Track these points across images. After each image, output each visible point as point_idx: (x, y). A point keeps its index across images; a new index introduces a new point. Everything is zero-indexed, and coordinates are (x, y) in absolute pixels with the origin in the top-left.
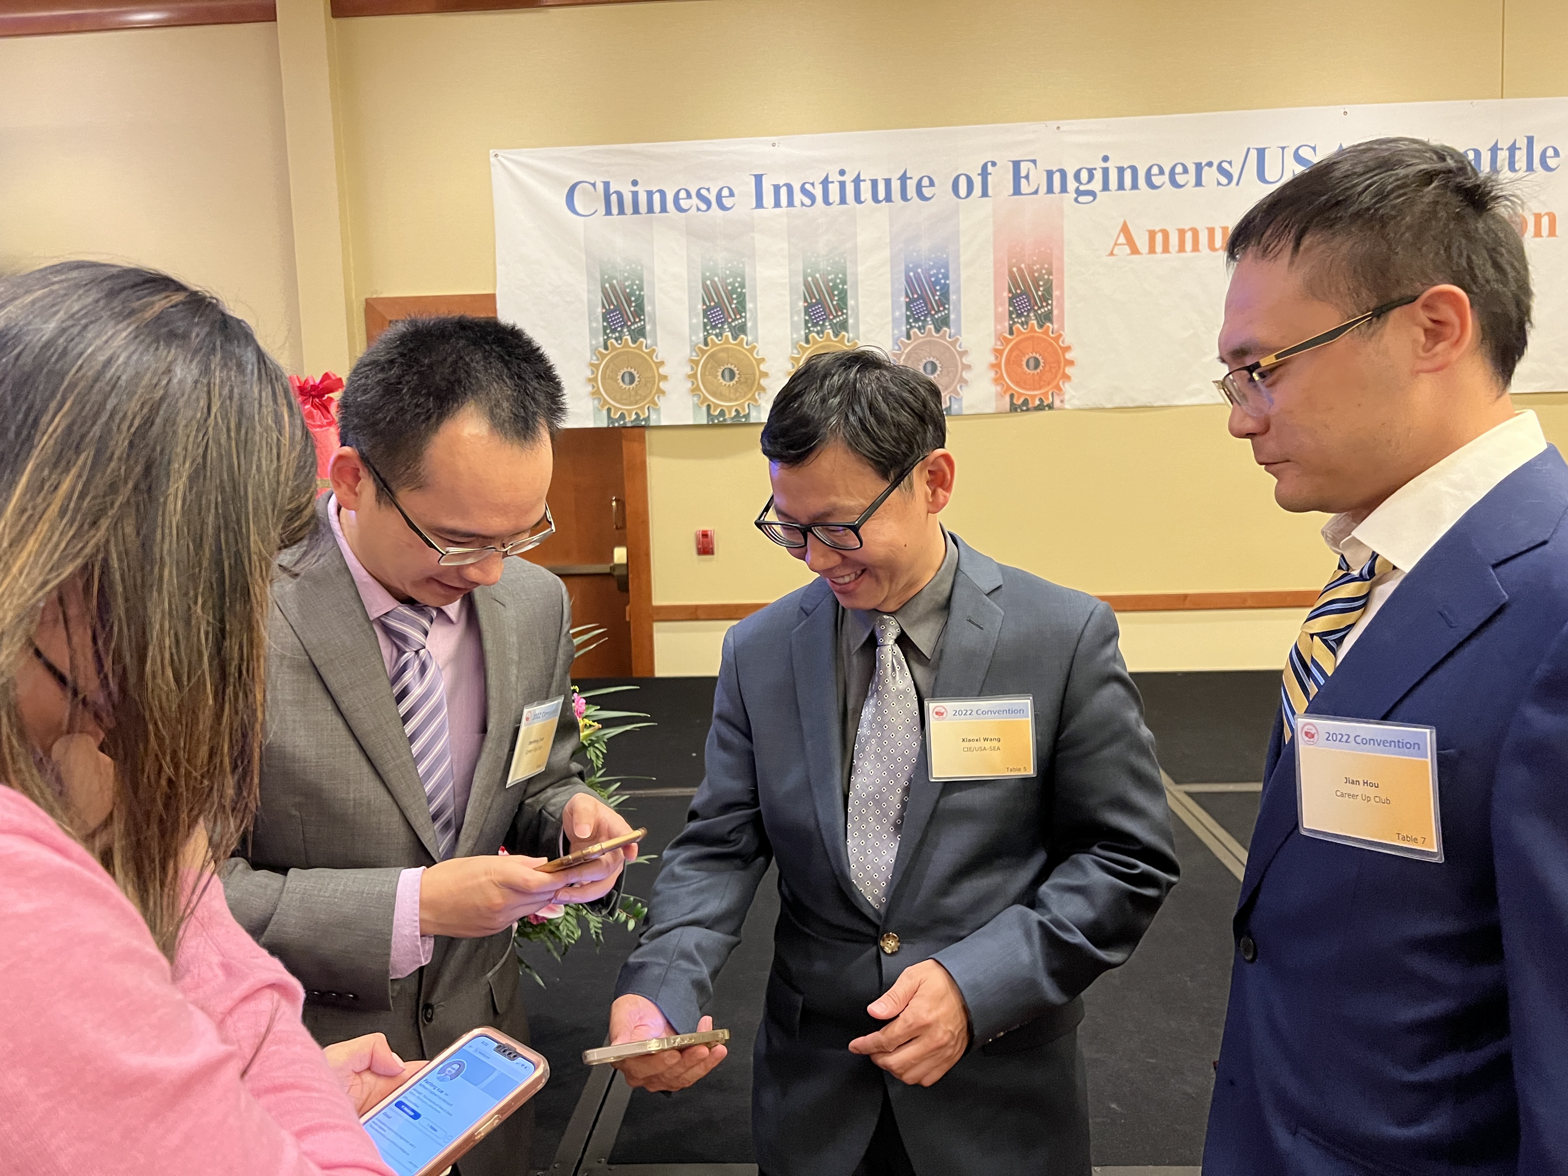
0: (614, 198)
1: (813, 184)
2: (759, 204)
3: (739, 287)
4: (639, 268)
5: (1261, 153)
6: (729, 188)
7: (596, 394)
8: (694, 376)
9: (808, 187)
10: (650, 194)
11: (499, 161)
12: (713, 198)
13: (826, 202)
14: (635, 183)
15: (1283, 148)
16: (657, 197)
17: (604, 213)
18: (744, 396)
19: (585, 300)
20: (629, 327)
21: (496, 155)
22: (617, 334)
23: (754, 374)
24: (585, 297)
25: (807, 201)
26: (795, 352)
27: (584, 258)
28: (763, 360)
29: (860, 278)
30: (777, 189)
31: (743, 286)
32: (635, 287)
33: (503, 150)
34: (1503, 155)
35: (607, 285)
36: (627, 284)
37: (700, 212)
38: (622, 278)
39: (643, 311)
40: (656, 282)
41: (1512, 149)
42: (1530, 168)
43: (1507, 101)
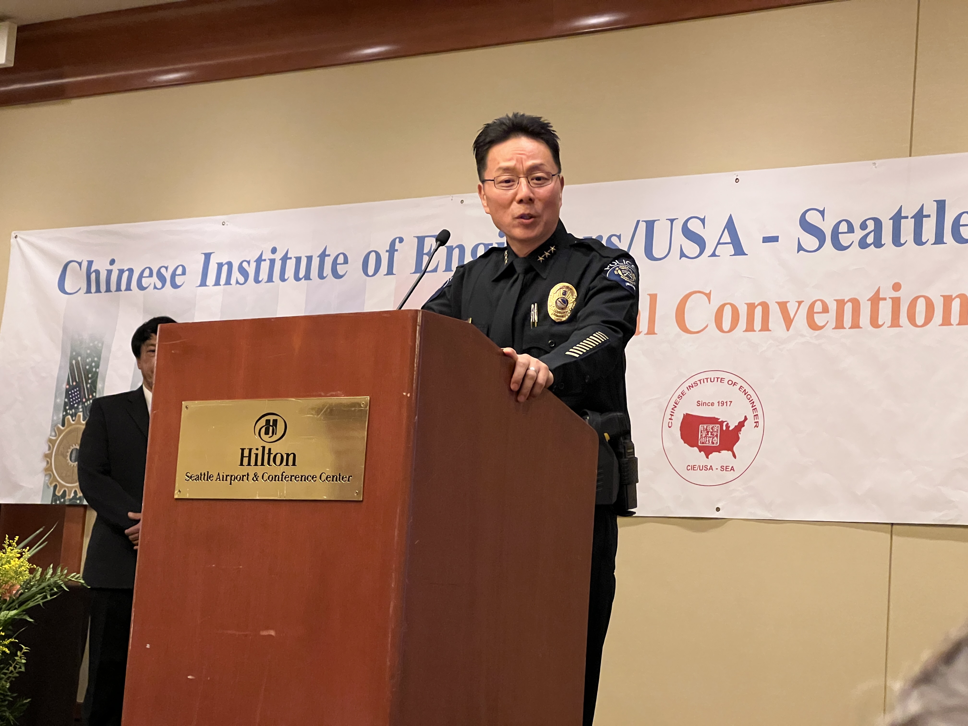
0: (93, 276)
1: (249, 262)
2: (203, 283)
4: (100, 345)
5: (650, 225)
6: (183, 266)
7: (48, 470)
9: (245, 265)
10: (121, 272)
11: (17, 241)
12: (168, 276)
13: (257, 280)
14: (112, 262)
15: (672, 221)
16: (126, 275)
17: (85, 291)
19: (56, 376)
20: (84, 403)
21: (16, 237)
22: (73, 410)
24: (55, 373)
25: (241, 279)
27: (61, 333)
30: (220, 267)
32: (93, 364)
33: (22, 232)
34: (907, 226)
35: (74, 362)
36: (88, 360)
37: (156, 290)
38: (85, 355)
39: (95, 388)
40: (110, 358)
41: (919, 217)
42: (939, 239)
43: (915, 160)
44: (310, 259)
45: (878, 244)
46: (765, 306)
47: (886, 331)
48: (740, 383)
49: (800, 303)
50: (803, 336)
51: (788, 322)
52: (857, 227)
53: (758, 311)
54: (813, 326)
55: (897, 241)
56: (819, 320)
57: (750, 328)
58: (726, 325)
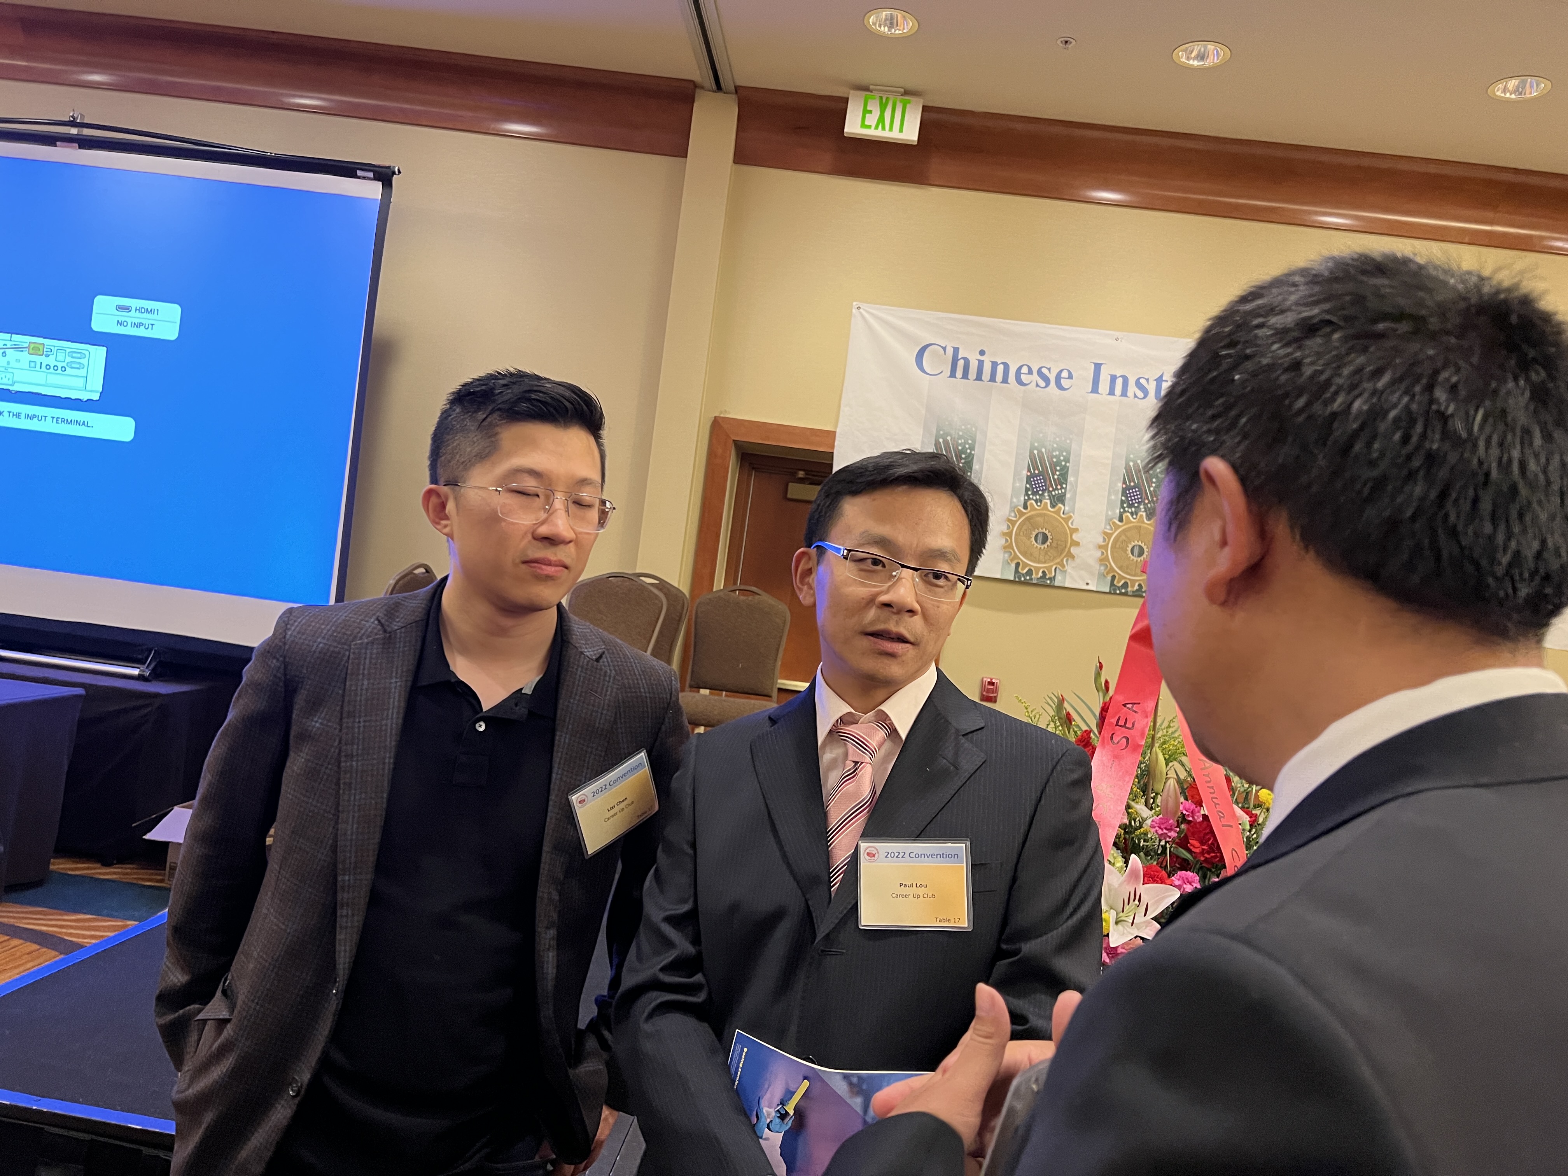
0: (961, 363)
1: (1147, 380)
2: (1095, 389)
3: (1064, 460)
4: (974, 429)
6: (1069, 371)
8: (1009, 534)
9: (1142, 381)
10: (995, 365)
11: (861, 313)
12: (1052, 377)
14: (982, 353)
16: (1000, 368)
17: (949, 375)
18: (1053, 560)
21: (859, 308)
23: (1066, 542)
25: (1140, 394)
26: (1108, 527)
27: (923, 412)
28: (1076, 530)
30: (1113, 378)
31: (1067, 460)
32: (967, 446)
33: (865, 304)
35: (941, 440)
36: (960, 441)
37: (1038, 388)
38: (957, 437)
39: (971, 468)
40: (987, 444)
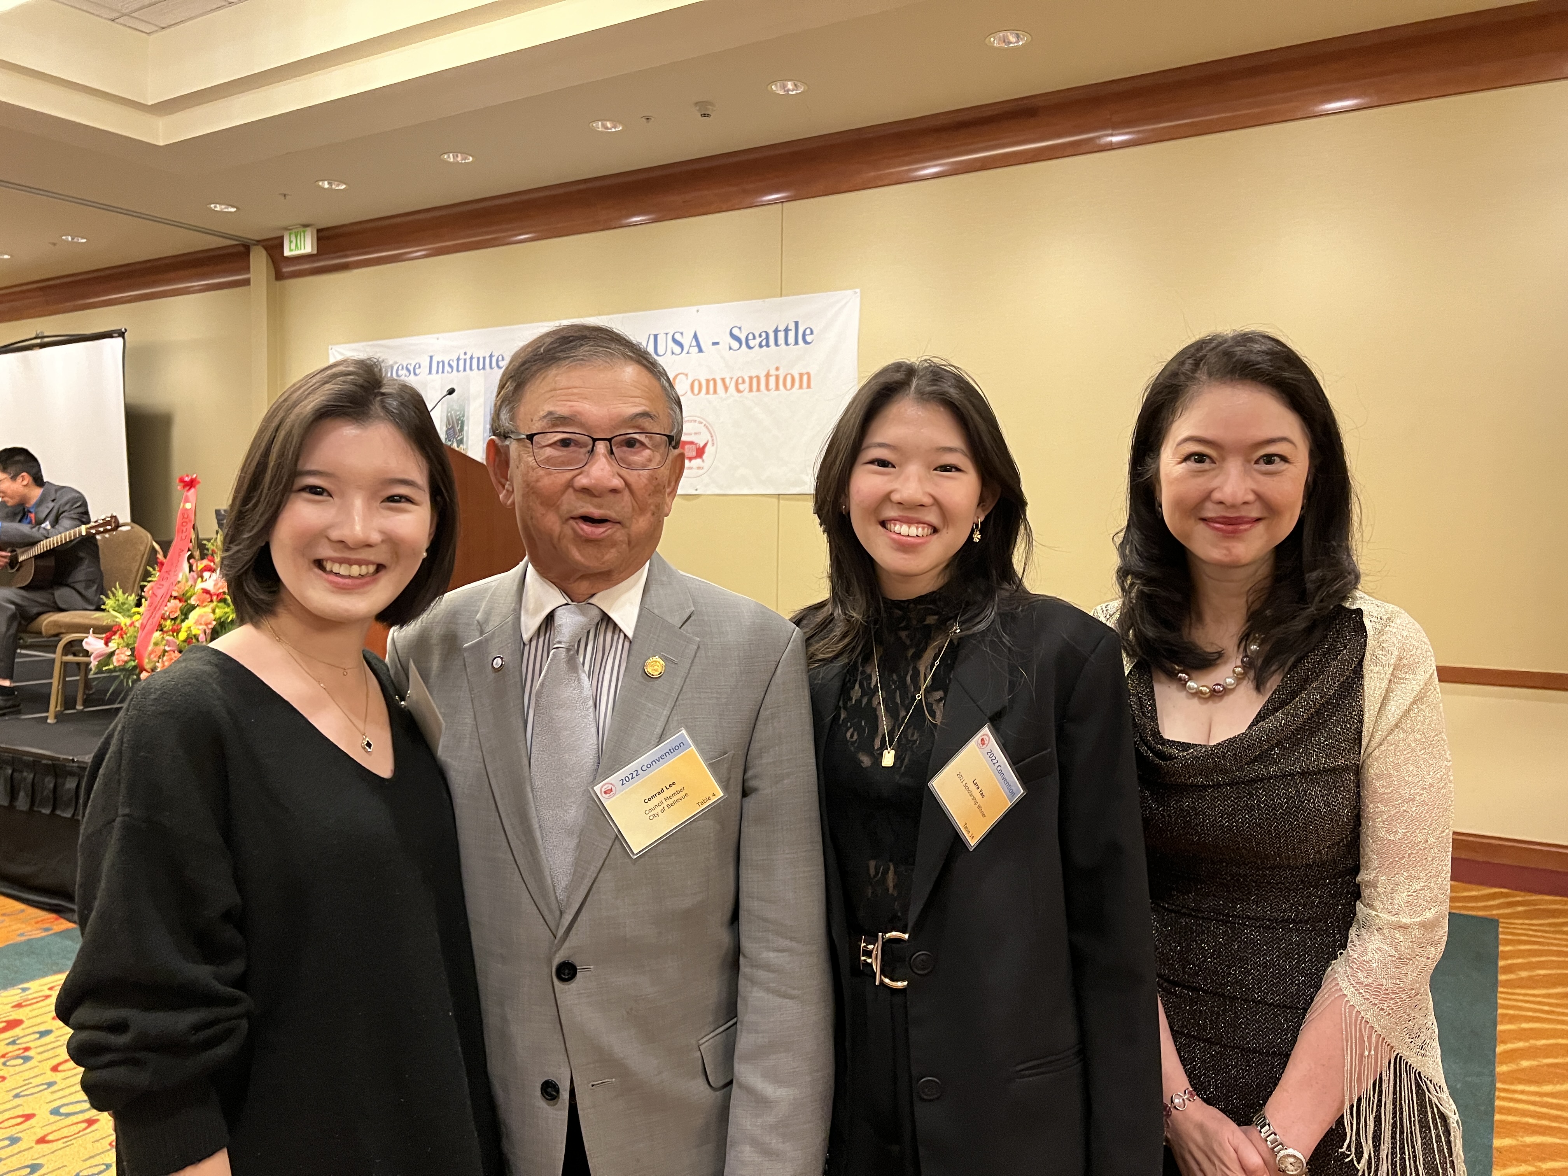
1: (453, 361)
2: (430, 373)
5: (656, 336)
11: (333, 351)
12: (412, 369)
13: (458, 371)
15: (667, 334)
21: (332, 348)
25: (450, 370)
29: (470, 413)
30: (438, 363)
33: (335, 345)
34: (781, 335)
41: (786, 330)
42: (796, 343)
43: (784, 299)
44: (484, 358)
45: (768, 345)
46: (715, 380)
47: (774, 393)
48: (704, 423)
49: (731, 378)
50: (733, 396)
51: (726, 388)
52: (757, 335)
53: (712, 383)
54: (738, 391)
55: (776, 344)
56: (741, 387)
57: (708, 392)
58: (696, 390)
